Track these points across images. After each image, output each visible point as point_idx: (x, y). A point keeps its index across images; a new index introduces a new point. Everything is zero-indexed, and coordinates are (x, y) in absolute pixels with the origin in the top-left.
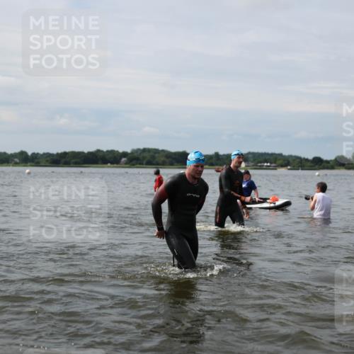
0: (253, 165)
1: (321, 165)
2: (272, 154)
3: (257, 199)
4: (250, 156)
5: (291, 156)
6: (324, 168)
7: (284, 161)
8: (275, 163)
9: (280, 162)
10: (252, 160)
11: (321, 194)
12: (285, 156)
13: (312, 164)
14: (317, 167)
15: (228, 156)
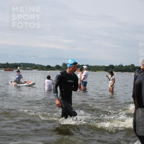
0: (23, 68)
1: (50, 69)
2: (31, 64)
3: (23, 82)
4: (21, 64)
5: (38, 65)
6: (51, 70)
7: (35, 66)
8: (32, 67)
9: (34, 67)
10: (22, 66)
11: (48, 80)
12: (36, 65)
13: (46, 68)
14: (48, 69)
15: (12, 64)
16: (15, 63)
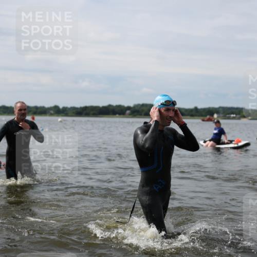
0: (223, 116)
2: (237, 108)
3: (226, 141)
4: (221, 109)
8: (239, 114)
10: (222, 112)
15: (204, 110)
16: (209, 108)
